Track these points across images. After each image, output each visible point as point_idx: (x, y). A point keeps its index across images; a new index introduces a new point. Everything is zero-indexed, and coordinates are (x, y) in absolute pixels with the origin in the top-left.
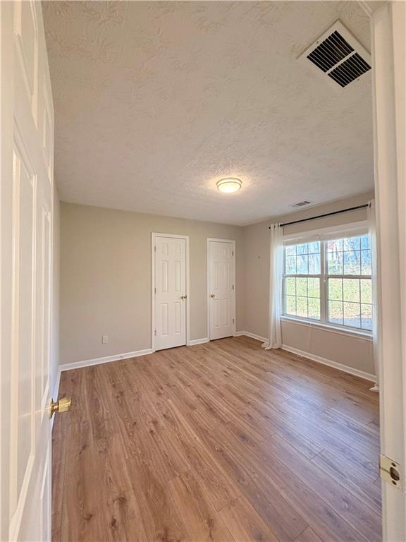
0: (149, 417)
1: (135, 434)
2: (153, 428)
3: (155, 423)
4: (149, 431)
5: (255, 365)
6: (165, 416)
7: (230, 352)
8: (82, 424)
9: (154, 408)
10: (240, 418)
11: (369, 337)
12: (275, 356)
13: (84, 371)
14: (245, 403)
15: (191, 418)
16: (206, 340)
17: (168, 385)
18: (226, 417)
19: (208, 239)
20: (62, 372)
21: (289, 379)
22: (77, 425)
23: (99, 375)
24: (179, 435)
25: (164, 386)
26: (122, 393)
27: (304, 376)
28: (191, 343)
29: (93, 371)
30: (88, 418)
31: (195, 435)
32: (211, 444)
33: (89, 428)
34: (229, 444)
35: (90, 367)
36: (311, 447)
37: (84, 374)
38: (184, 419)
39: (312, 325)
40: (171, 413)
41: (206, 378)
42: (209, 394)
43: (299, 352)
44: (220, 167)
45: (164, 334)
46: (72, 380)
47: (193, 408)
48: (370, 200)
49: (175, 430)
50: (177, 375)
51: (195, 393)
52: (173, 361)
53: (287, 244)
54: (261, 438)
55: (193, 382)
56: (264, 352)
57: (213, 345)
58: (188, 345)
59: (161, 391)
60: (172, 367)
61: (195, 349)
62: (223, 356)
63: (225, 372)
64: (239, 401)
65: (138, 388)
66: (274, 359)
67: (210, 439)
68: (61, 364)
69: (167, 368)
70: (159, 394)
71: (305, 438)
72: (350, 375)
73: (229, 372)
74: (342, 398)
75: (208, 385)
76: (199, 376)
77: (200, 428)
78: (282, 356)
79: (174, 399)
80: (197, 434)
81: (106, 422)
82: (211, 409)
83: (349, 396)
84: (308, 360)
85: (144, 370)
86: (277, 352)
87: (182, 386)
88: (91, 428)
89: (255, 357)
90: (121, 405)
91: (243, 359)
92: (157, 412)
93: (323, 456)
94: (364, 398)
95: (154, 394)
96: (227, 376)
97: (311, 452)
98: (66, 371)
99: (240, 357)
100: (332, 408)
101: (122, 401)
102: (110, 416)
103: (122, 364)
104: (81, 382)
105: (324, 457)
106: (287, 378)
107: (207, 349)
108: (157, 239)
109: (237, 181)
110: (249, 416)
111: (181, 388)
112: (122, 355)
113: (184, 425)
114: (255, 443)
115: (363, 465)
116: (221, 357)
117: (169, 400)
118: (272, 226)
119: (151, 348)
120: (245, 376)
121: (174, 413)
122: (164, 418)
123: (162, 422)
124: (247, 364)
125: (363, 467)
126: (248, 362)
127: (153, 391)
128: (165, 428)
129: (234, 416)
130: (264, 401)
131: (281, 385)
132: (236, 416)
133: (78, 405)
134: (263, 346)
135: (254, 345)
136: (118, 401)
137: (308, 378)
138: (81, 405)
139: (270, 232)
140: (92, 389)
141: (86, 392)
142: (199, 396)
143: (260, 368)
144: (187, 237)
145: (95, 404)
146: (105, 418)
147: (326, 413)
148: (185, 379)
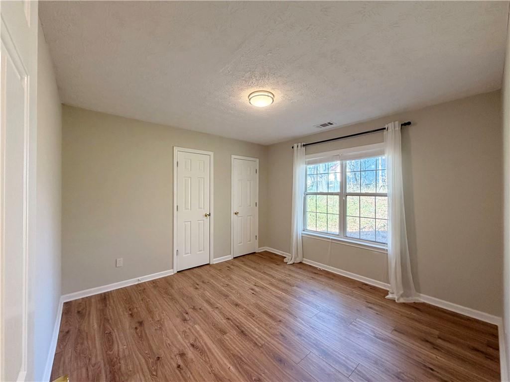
0: (175, 349)
1: (160, 373)
2: (180, 362)
3: (182, 355)
4: (175, 365)
5: (280, 280)
6: (193, 345)
7: (255, 268)
8: (91, 368)
9: (179, 337)
10: (273, 339)
11: (384, 249)
12: (299, 271)
13: (93, 300)
14: (276, 322)
15: (221, 344)
16: (229, 258)
17: (194, 308)
18: (259, 339)
19: (233, 156)
20: (66, 304)
21: (314, 293)
22: (84, 370)
23: (112, 304)
24: (211, 367)
25: (190, 311)
26: (141, 323)
27: (327, 288)
28: (215, 261)
29: (105, 298)
30: (99, 358)
31: (229, 365)
32: (247, 372)
33: (100, 371)
34: (266, 371)
35: (101, 294)
36: (346, 362)
37: (93, 304)
38: (214, 346)
39: (332, 239)
40: (199, 342)
41: (233, 297)
42: (239, 315)
43: (319, 265)
44: (256, 77)
45: (186, 254)
46: (79, 312)
47: (223, 332)
48: (387, 124)
49: (206, 362)
50: (203, 296)
51: (224, 315)
52: (198, 282)
53: (309, 163)
54: (297, 360)
55: (221, 303)
56: (287, 267)
57: (237, 262)
58: (211, 263)
59: (186, 316)
60: (196, 288)
61: (219, 267)
62: (249, 273)
63: (252, 289)
64: (270, 320)
65: (159, 315)
66: (298, 273)
67: (246, 367)
68: (63, 294)
69: (191, 289)
70: (185, 320)
71: (339, 353)
72: (366, 285)
73: (257, 289)
74: (364, 308)
75: (237, 305)
76: (226, 296)
77: (234, 355)
78: (304, 270)
79: (202, 325)
80: (230, 363)
81: (122, 362)
82: (242, 332)
83: (370, 305)
84: (328, 273)
85: (166, 293)
86: (299, 266)
87: (210, 309)
88: (103, 371)
89: (279, 273)
90: (141, 337)
91: (268, 275)
92: (183, 342)
93: (359, 371)
94: (381, 306)
95: (178, 321)
96: (255, 293)
97: (348, 369)
98: (71, 302)
99: (264, 273)
100: (357, 319)
101: (141, 333)
102: (127, 353)
103: (140, 288)
104: (89, 314)
105: (361, 372)
106: (312, 291)
107: (232, 267)
108: (180, 154)
109: (270, 95)
110: (282, 335)
111: (209, 311)
112: (139, 278)
113: (216, 354)
114: (293, 366)
115: (397, 377)
116: (246, 275)
117: (196, 326)
118: (295, 146)
119: (173, 268)
120: (273, 293)
121: (203, 340)
122: (191, 348)
123: (191, 354)
124: (273, 281)
125: (397, 379)
126: (273, 277)
127: (177, 317)
128: (194, 360)
129: (267, 338)
130: (295, 317)
131: (307, 299)
132: (270, 337)
133: (85, 342)
134: (285, 260)
135: (276, 259)
136: (137, 333)
137: (331, 290)
138: (90, 343)
139: (293, 152)
140: (104, 320)
141: (96, 326)
142: (228, 319)
143: (286, 283)
144: (212, 154)
145: (108, 339)
146: (121, 356)
147: (353, 325)
148: (212, 301)
